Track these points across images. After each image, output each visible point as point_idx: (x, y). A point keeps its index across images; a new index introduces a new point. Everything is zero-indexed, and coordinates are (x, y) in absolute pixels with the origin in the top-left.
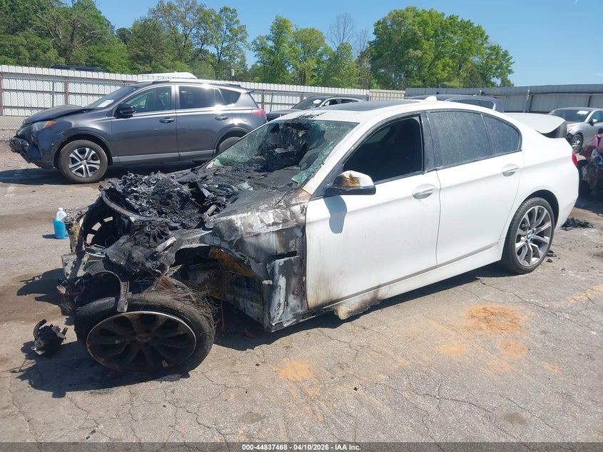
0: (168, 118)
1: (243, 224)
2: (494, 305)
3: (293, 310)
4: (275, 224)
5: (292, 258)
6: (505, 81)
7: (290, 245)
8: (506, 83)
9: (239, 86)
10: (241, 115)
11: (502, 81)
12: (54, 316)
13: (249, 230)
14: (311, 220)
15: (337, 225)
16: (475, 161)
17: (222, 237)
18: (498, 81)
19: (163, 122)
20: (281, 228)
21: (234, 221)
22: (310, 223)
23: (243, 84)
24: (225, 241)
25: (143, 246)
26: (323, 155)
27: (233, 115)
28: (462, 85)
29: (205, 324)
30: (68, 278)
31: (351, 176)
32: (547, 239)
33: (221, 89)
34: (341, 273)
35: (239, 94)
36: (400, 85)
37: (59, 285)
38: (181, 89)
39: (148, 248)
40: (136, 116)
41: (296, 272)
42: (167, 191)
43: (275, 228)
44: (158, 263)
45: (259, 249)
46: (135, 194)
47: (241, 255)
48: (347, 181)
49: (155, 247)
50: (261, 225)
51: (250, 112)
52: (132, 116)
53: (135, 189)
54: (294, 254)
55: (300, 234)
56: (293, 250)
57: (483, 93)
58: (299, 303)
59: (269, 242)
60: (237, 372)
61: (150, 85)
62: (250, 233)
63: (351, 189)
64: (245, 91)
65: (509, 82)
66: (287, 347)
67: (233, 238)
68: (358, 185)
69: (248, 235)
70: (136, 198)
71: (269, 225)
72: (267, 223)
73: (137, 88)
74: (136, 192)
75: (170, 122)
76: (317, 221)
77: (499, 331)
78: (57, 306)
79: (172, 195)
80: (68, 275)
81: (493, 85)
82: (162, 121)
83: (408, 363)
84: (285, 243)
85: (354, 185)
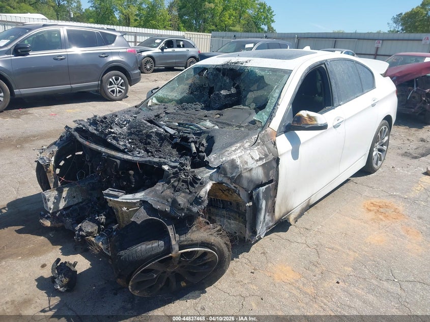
0: (61, 56)
1: (241, 162)
2: (378, 200)
3: (267, 224)
4: (261, 159)
5: (270, 185)
6: (270, 28)
7: (270, 175)
8: (271, 29)
9: (114, 30)
10: (118, 54)
11: (268, 28)
12: (45, 248)
13: (246, 166)
14: (282, 153)
15: (295, 155)
16: (357, 97)
17: (225, 175)
18: (265, 28)
19: (57, 59)
20: (265, 162)
21: (235, 160)
22: (281, 155)
23: (118, 28)
24: (227, 177)
25: (184, 192)
26: (273, 97)
27: (112, 54)
28: (242, 30)
29: (225, 249)
30: (51, 211)
31: (308, 115)
32: (385, 148)
33: (100, 32)
34: (294, 191)
35: (115, 36)
36: (199, 28)
37: (41, 219)
38: (68, 31)
39: (189, 194)
40: (33, 54)
41: (272, 195)
42: (144, 131)
43: (261, 163)
44: (203, 207)
45: (250, 181)
46: (113, 135)
47: (234, 187)
48: (305, 120)
49: (195, 193)
50: (253, 161)
51: (125, 50)
52: (29, 54)
53: (112, 130)
54: (271, 181)
55: (275, 165)
56: (271, 178)
57: (266, 37)
58: (270, 219)
59: (257, 174)
60: (242, 281)
61: (40, 27)
62: (246, 169)
63: (311, 126)
64: (120, 34)
65: (272, 28)
66: (264, 253)
67: (234, 175)
68: (315, 123)
69: (245, 171)
70: (114, 138)
71: (257, 161)
72: (256, 159)
73: (30, 30)
74: (113, 133)
75: (62, 59)
76: (285, 153)
77: (394, 220)
78: (42, 238)
79: (151, 136)
80: (50, 209)
81: (262, 30)
82: (55, 58)
83: (357, 255)
84: (267, 174)
85: (312, 123)
